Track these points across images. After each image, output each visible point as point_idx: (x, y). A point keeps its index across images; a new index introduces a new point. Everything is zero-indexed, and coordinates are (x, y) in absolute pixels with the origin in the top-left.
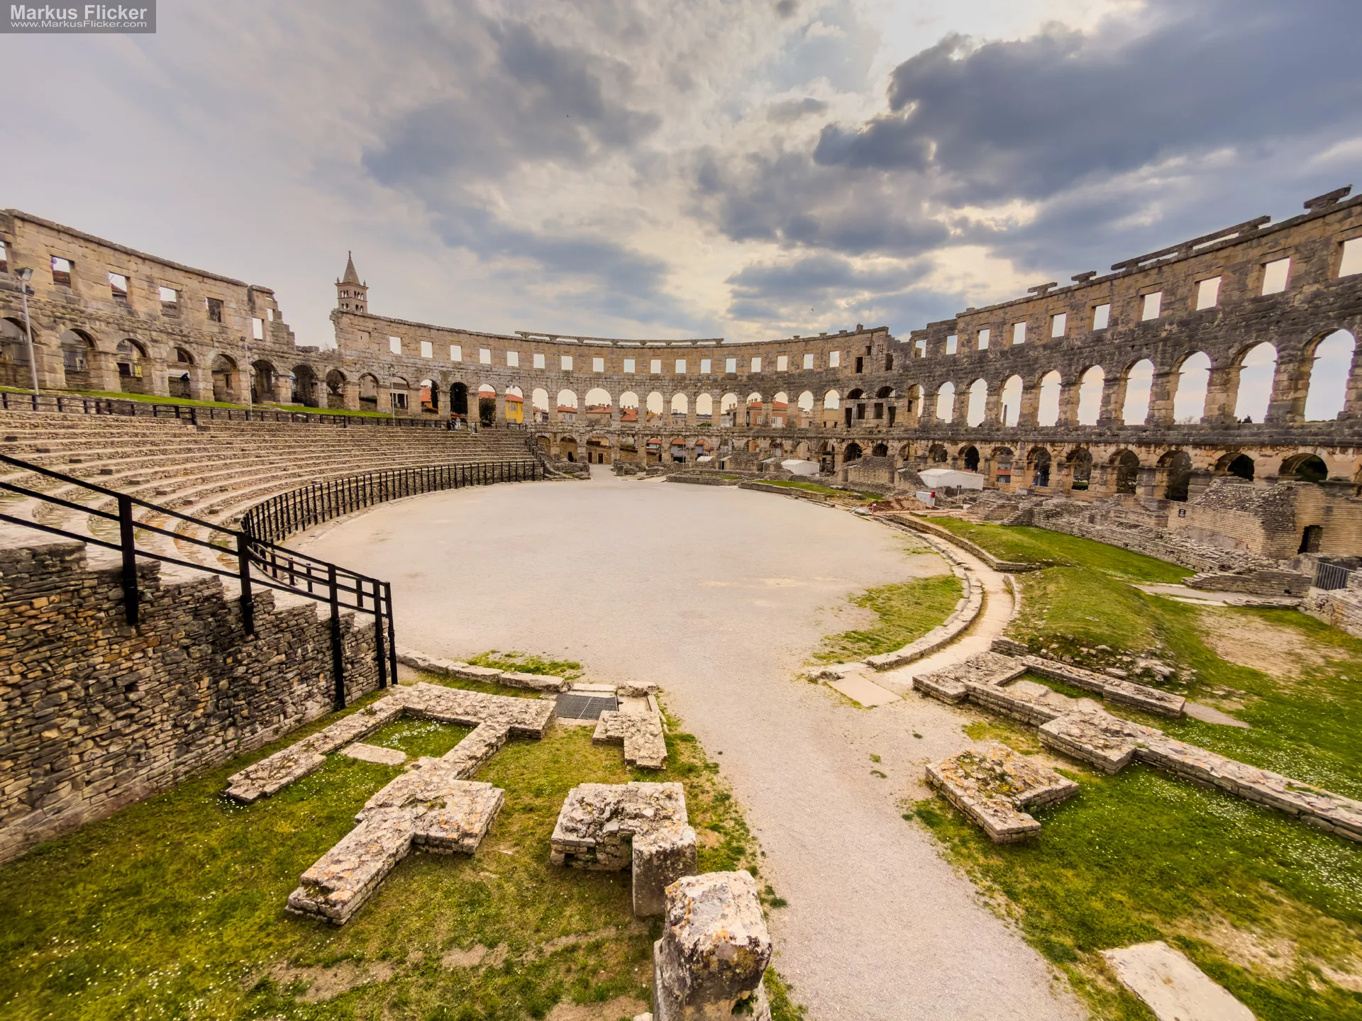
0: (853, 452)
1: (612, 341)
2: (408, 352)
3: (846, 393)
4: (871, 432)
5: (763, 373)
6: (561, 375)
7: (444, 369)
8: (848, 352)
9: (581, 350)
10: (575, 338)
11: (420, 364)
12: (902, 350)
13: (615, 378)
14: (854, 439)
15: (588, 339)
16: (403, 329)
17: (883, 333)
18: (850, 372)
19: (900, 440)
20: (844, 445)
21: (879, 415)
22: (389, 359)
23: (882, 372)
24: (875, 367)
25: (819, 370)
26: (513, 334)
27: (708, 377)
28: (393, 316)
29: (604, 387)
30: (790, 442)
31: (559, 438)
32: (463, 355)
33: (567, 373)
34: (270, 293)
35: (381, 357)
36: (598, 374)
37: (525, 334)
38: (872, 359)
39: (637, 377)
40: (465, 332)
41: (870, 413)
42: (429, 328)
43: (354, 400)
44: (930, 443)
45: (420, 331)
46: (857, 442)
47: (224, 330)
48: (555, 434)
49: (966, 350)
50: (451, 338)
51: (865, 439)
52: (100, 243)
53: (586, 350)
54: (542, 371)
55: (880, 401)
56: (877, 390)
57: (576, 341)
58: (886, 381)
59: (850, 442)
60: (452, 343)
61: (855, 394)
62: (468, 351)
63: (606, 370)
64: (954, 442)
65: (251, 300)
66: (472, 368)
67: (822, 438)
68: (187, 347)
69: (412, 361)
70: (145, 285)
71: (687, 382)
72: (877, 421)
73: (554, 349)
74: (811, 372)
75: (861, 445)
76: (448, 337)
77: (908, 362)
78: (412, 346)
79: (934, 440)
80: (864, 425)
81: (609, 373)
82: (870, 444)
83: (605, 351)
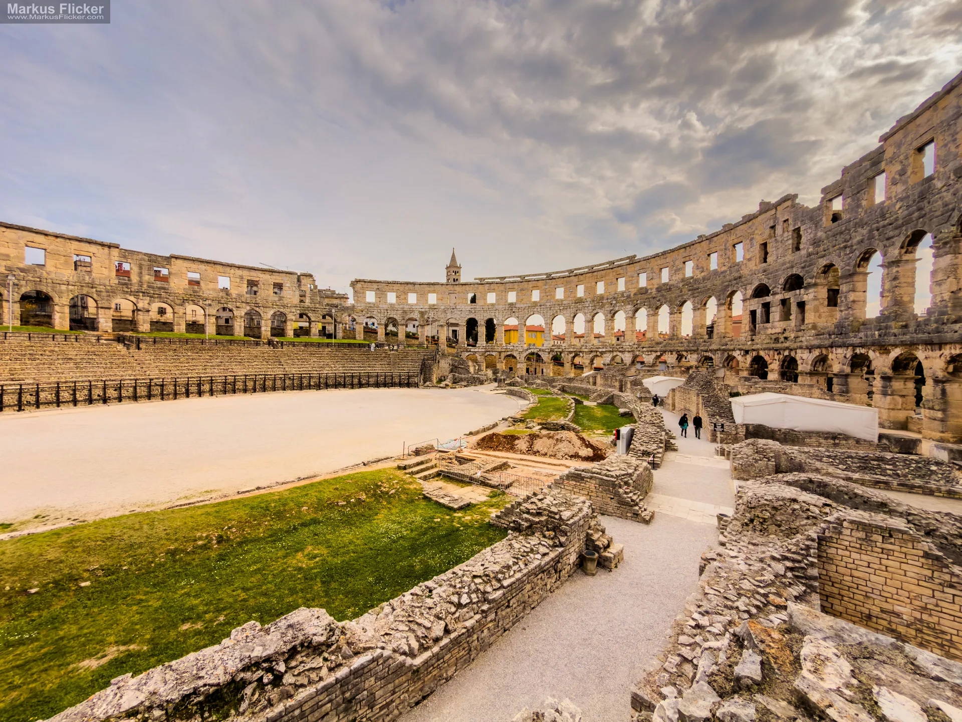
0: (759, 368)
1: (546, 274)
2: (399, 301)
3: (750, 292)
4: (777, 340)
5: (671, 283)
6: (507, 307)
7: (423, 310)
8: (752, 239)
9: (522, 285)
10: (518, 277)
11: (406, 308)
12: (811, 219)
13: (548, 304)
14: (757, 350)
15: (527, 276)
16: (396, 287)
17: (789, 203)
18: (755, 265)
19: (810, 349)
20: (749, 359)
21: (786, 316)
22: (386, 307)
23: (790, 257)
24: (780, 251)
25: (724, 269)
26: (472, 280)
27: (622, 294)
28: (390, 280)
29: (539, 313)
30: (695, 356)
31: (503, 355)
32: (438, 299)
33: (511, 304)
34: (311, 276)
35: (381, 306)
36: (535, 302)
37: (481, 279)
38: (776, 241)
39: (565, 302)
40: (437, 284)
41: (776, 313)
42: (414, 284)
43: (360, 333)
44: (849, 353)
45: (407, 287)
46: (762, 353)
47: (281, 298)
48: (500, 352)
49: (900, 188)
50: (428, 289)
51: (770, 349)
52: (215, 263)
53: (525, 285)
54: (493, 305)
55: (787, 295)
56: (782, 281)
57: (519, 279)
58: (792, 267)
59: (755, 354)
60: (429, 292)
61: (762, 291)
62: (440, 296)
63: (541, 299)
64: (884, 349)
65: (299, 280)
66: (443, 308)
67: (724, 350)
68: (257, 309)
69: (401, 306)
70: (238, 280)
71: (605, 301)
72: (783, 324)
73: (502, 287)
74: (715, 272)
75: (766, 358)
76: (427, 288)
77: (820, 234)
78: (402, 297)
79: (854, 346)
80: (770, 331)
81: (543, 302)
82: (776, 357)
83: (540, 284)
